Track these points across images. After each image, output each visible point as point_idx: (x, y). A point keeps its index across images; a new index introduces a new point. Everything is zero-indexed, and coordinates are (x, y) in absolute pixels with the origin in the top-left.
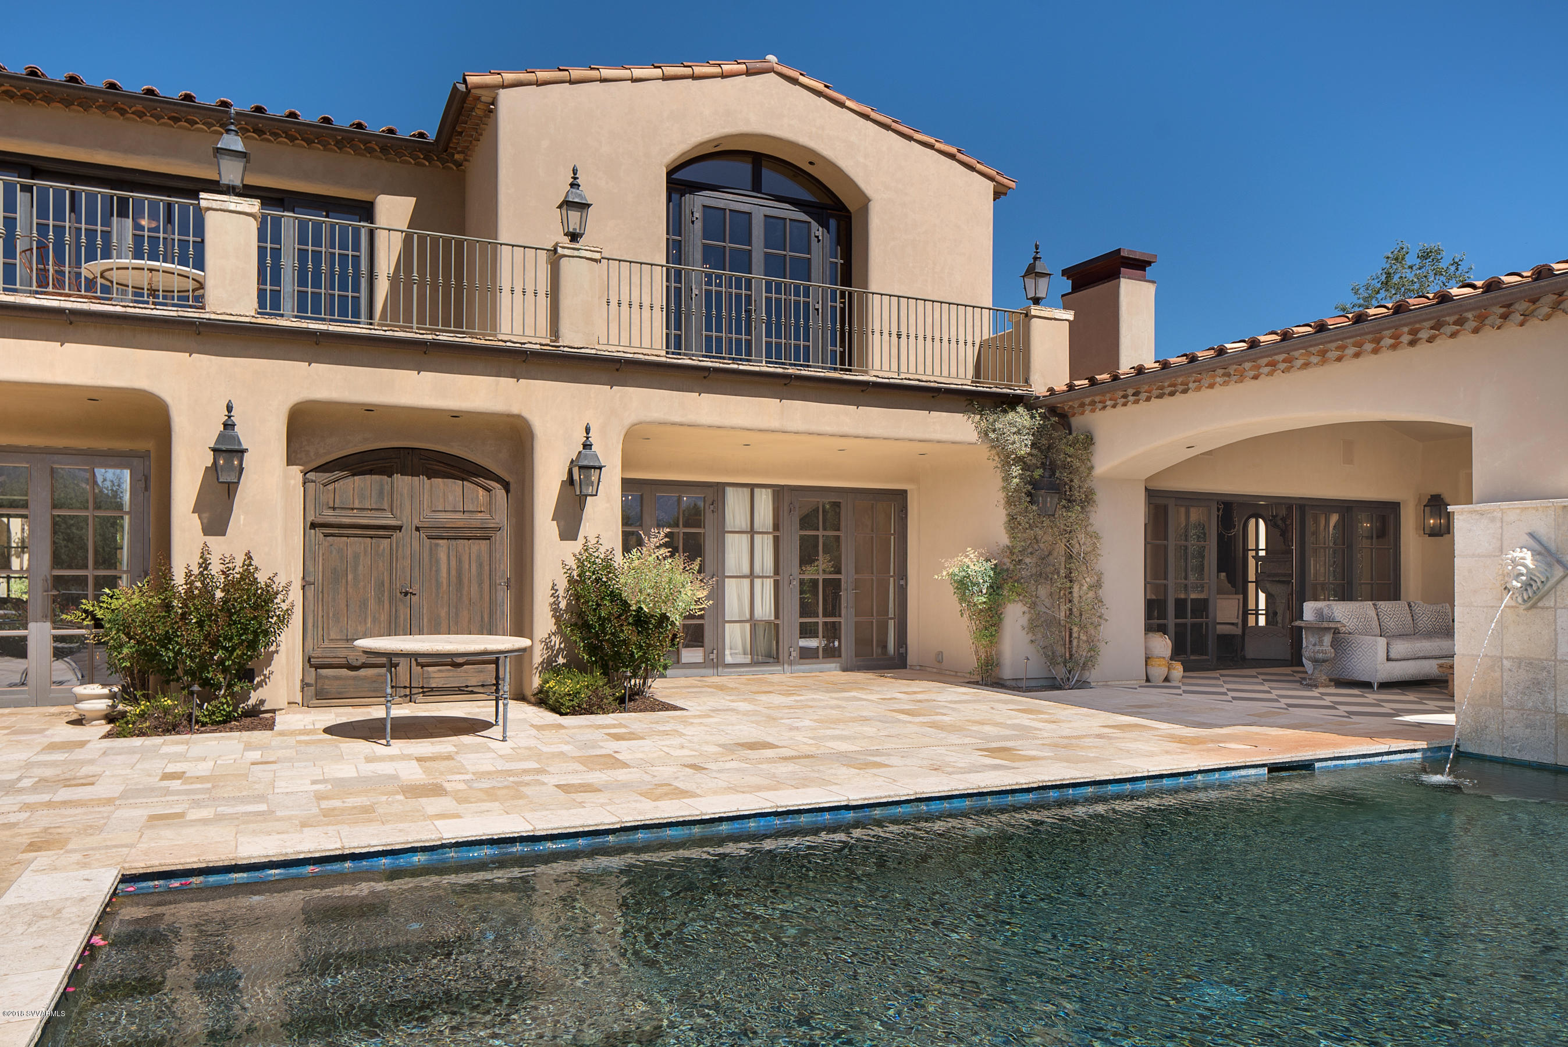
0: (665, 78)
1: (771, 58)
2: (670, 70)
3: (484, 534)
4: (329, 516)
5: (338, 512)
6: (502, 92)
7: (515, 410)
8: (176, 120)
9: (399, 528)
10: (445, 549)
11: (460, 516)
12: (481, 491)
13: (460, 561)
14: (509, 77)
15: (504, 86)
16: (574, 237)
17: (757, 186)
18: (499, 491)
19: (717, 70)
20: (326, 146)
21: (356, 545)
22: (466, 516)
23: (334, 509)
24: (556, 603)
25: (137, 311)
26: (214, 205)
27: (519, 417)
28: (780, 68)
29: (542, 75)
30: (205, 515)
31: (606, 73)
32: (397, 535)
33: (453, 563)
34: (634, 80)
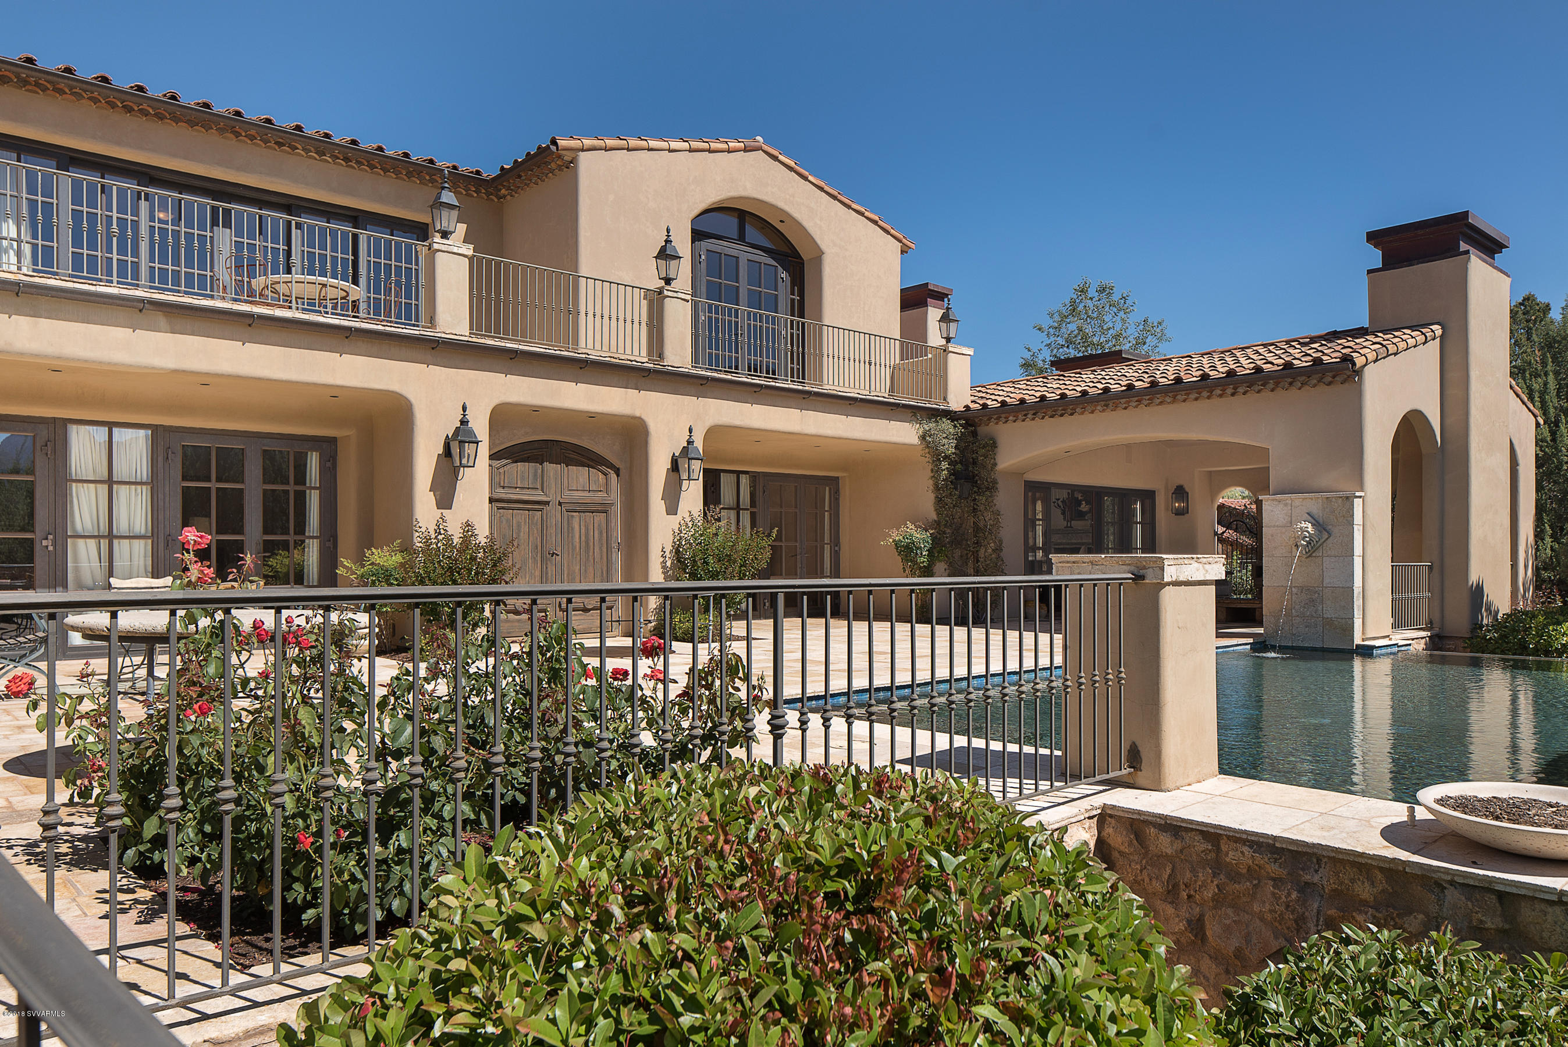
0: (691, 150)
1: (759, 138)
2: (695, 144)
3: (604, 509)
4: (501, 493)
5: (506, 490)
6: (582, 155)
7: (638, 414)
8: (280, 144)
9: (547, 503)
10: (577, 519)
11: (586, 494)
12: (601, 475)
13: (587, 529)
14: (588, 142)
15: (583, 150)
16: (668, 281)
17: (741, 238)
18: (613, 476)
19: (725, 146)
20: (397, 173)
21: (520, 517)
22: (591, 494)
23: (504, 487)
24: (664, 562)
25: (393, 329)
26: (443, 248)
27: (640, 418)
28: (765, 148)
29: (610, 142)
30: (438, 493)
31: (653, 144)
32: (546, 508)
33: (583, 531)
34: (670, 151)
